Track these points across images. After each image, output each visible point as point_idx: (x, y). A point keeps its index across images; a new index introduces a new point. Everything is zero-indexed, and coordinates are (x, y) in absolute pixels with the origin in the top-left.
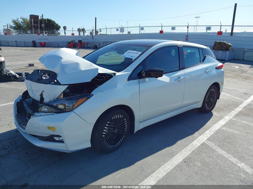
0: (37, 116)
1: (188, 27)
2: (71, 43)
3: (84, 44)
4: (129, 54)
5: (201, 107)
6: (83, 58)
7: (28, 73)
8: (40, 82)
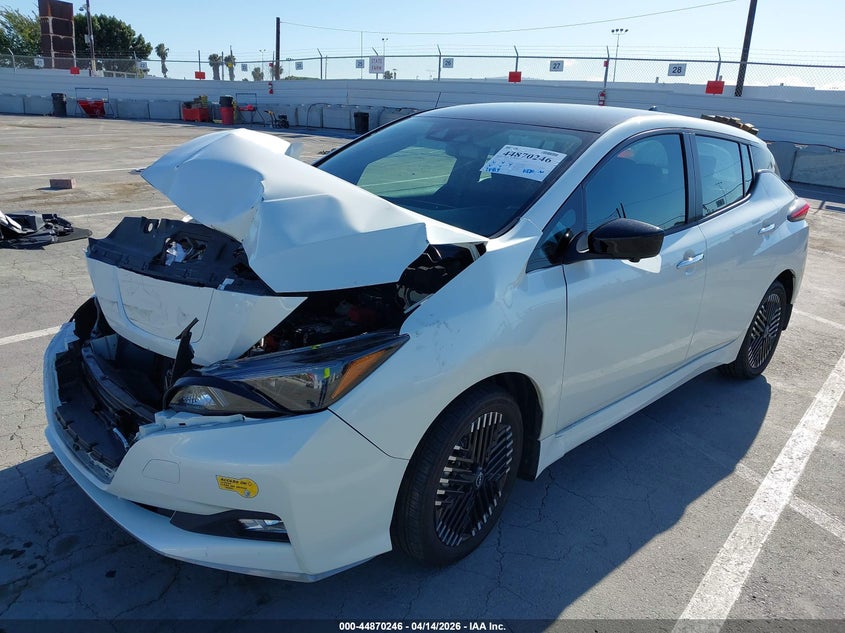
0: (163, 429)
1: (606, 64)
2: (194, 107)
3: (239, 110)
4: (513, 160)
5: (734, 359)
6: (317, 165)
7: (55, 215)
8: (161, 275)
